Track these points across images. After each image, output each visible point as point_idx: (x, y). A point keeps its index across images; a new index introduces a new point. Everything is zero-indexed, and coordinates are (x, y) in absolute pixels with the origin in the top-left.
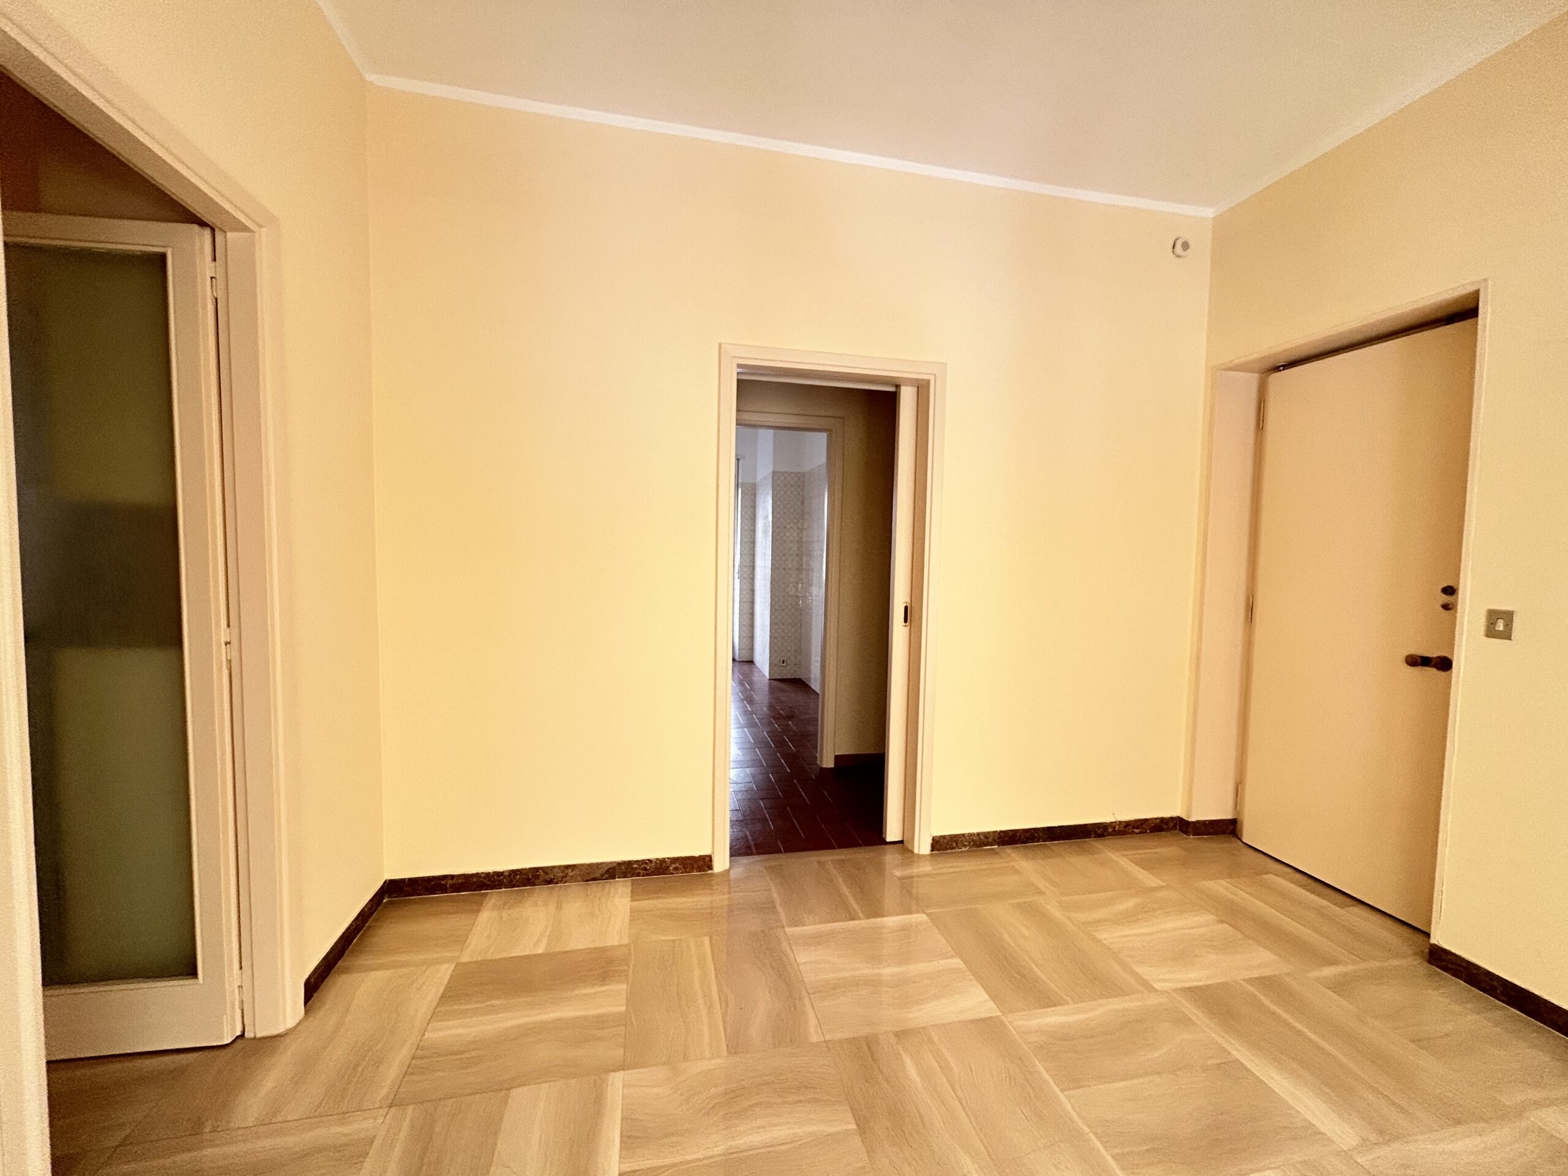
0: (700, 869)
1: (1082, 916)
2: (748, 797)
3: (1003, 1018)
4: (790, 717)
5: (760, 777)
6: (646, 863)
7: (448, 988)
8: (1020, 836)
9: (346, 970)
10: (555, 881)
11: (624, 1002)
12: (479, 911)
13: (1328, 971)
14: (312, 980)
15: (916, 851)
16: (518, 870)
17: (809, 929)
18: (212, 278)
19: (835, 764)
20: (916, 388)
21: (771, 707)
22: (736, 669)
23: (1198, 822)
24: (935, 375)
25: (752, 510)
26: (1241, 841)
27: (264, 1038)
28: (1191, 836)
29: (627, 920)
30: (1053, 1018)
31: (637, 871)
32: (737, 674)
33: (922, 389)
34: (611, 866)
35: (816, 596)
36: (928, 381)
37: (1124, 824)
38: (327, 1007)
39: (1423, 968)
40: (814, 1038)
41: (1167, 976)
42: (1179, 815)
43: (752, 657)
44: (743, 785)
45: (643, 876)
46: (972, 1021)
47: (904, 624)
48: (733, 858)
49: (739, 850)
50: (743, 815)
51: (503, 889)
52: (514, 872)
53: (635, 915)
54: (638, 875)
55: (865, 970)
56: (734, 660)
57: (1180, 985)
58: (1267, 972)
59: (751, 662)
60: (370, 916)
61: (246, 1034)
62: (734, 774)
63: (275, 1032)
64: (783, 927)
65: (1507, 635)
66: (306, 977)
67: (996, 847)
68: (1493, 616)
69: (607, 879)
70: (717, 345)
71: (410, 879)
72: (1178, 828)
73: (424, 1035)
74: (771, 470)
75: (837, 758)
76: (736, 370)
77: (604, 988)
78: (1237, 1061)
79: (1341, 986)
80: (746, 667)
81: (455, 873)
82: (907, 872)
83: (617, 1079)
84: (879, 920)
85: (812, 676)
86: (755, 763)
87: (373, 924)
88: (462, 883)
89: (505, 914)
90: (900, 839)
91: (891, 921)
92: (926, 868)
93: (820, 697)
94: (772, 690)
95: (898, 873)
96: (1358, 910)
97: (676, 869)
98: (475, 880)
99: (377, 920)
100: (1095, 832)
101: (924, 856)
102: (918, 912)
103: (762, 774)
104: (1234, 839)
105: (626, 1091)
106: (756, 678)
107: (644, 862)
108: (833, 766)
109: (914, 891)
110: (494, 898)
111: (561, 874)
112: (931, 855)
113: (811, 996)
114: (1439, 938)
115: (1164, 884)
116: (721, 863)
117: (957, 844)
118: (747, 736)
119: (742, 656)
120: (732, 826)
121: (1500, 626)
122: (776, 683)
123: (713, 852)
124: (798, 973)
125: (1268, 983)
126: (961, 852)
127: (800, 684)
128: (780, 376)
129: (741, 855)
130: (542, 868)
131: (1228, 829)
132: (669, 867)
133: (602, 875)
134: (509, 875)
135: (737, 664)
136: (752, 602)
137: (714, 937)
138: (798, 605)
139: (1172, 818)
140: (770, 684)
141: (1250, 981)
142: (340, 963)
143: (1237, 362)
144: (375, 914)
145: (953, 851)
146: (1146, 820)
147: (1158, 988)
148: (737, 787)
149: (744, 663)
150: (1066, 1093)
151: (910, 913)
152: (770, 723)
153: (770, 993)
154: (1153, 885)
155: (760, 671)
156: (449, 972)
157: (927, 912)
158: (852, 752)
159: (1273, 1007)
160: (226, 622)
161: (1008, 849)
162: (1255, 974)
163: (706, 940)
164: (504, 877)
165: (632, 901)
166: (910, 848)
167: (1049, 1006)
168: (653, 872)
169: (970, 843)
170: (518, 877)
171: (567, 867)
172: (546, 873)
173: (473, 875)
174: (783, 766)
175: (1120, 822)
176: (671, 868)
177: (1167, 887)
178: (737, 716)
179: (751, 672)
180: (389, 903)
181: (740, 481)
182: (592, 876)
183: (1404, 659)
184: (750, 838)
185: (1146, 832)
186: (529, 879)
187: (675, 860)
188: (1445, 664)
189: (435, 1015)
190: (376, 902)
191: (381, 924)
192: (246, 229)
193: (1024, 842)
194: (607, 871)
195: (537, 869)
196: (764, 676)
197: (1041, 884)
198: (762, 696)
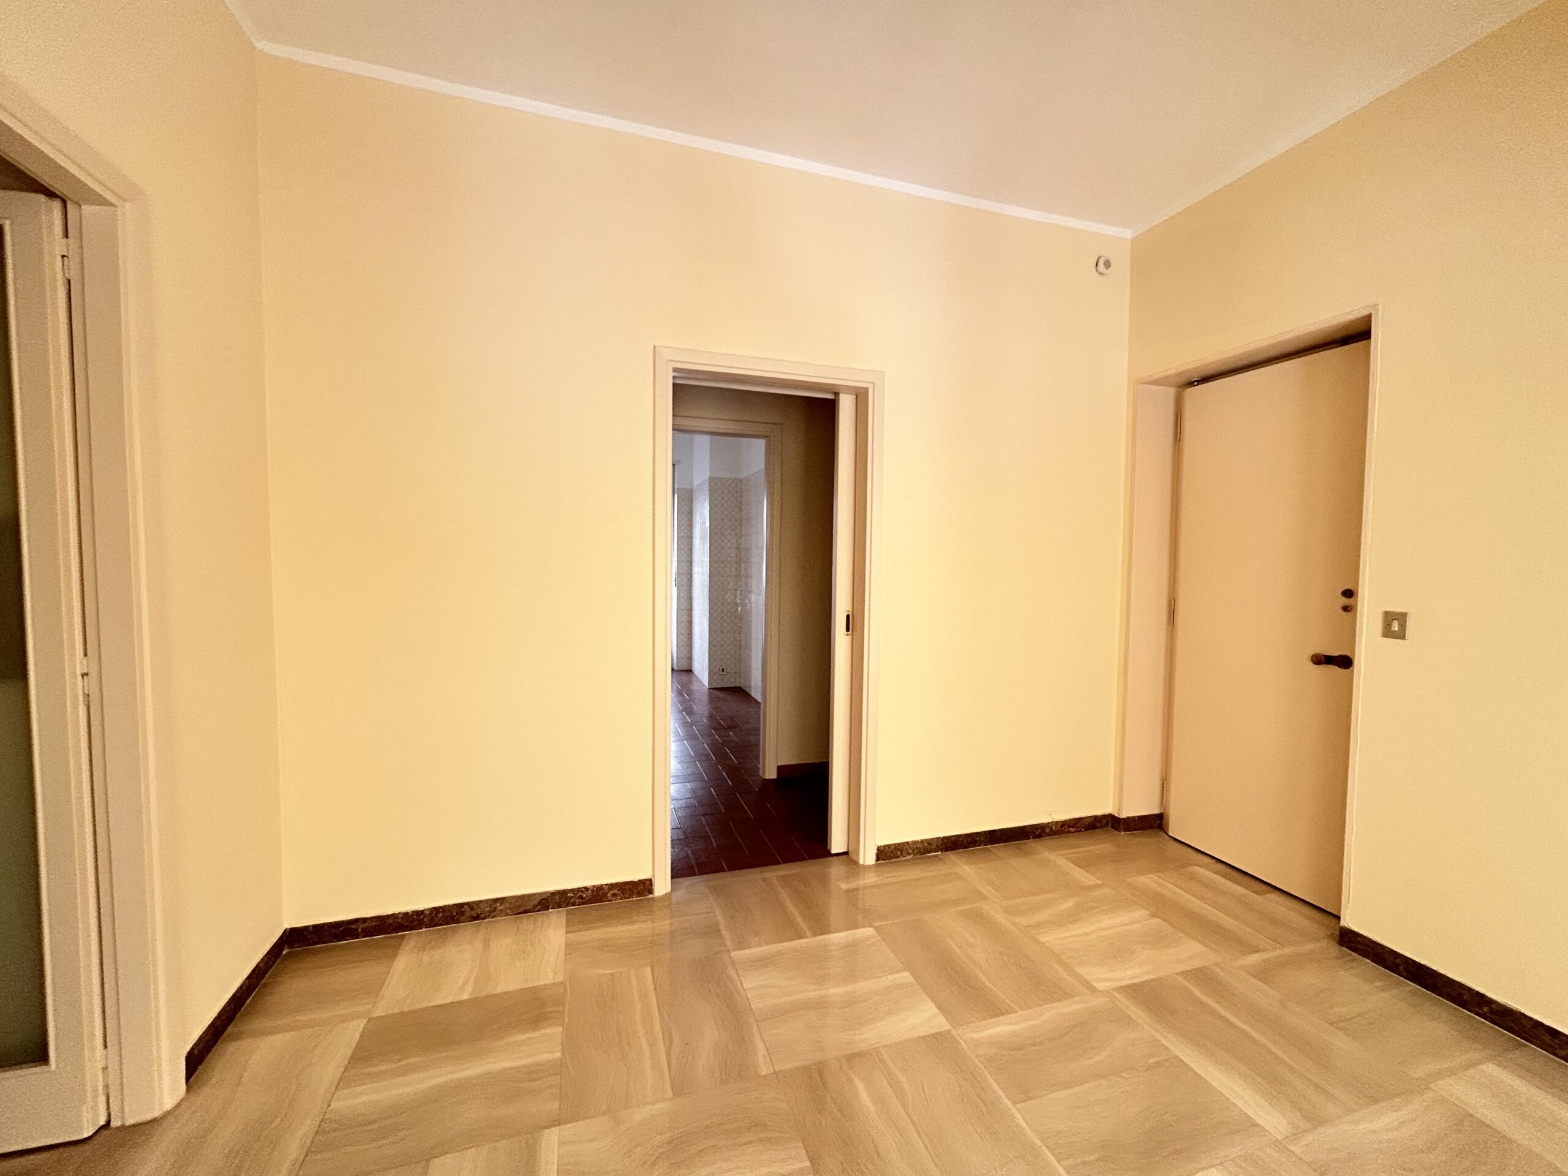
0: (639, 894)
1: (1023, 921)
2: (689, 814)
3: (954, 1032)
4: (730, 728)
5: (701, 792)
6: (582, 892)
7: (359, 1047)
8: (963, 840)
9: (236, 1037)
10: (482, 916)
11: (559, 1048)
12: (395, 955)
13: (1253, 959)
14: (196, 1051)
15: (861, 862)
16: (441, 907)
17: (755, 951)
18: (63, 256)
19: (778, 776)
20: (855, 396)
21: (711, 717)
22: (674, 679)
23: (1128, 818)
24: (873, 383)
25: (690, 515)
26: (1167, 834)
27: (134, 1126)
28: (1122, 833)
29: (562, 955)
30: (1002, 1028)
31: (572, 900)
32: (676, 684)
33: (861, 396)
34: (544, 896)
35: (755, 603)
36: (867, 389)
37: (1060, 824)
38: (214, 1081)
39: (1334, 949)
40: (764, 1069)
41: (1109, 975)
42: (1111, 812)
43: (691, 667)
44: (684, 801)
45: (579, 905)
46: (923, 1038)
47: (846, 633)
48: (674, 880)
49: (679, 871)
50: (684, 832)
51: (424, 929)
52: (436, 910)
53: (571, 948)
54: (574, 904)
55: (812, 992)
56: (672, 669)
57: (1120, 984)
58: (1198, 963)
59: (690, 671)
60: (266, 972)
61: (112, 1124)
62: (673, 789)
63: (149, 1116)
64: (729, 951)
65: (1401, 635)
66: (188, 1048)
67: (940, 853)
68: (1389, 618)
69: (539, 911)
70: (652, 348)
71: (314, 926)
72: (1110, 826)
73: (329, 1105)
74: (709, 476)
75: (780, 769)
76: (671, 374)
77: (535, 1034)
78: (1176, 1058)
79: (1263, 973)
80: (685, 677)
81: (368, 916)
82: (852, 885)
83: (552, 1138)
84: (827, 936)
85: (753, 684)
86: (695, 777)
87: (270, 980)
88: (376, 926)
89: (426, 958)
90: (845, 850)
91: (838, 937)
92: (870, 878)
93: (762, 706)
94: (712, 699)
95: (844, 886)
96: (1275, 896)
97: (614, 895)
98: (391, 921)
99: (275, 975)
100: (1034, 832)
101: (870, 867)
102: (864, 926)
103: (703, 788)
104: (1161, 833)
105: (561, 1150)
106: (695, 687)
107: (579, 890)
108: (774, 776)
109: (860, 903)
110: (413, 939)
111: (488, 909)
112: (876, 865)
113: (759, 1023)
114: (1349, 921)
115: (1099, 882)
116: (662, 886)
117: (901, 854)
118: (688, 749)
119: (679, 664)
120: (673, 847)
121: (1395, 627)
122: (718, 693)
123: (653, 875)
124: (745, 1000)
125: (1201, 976)
126: (905, 861)
127: (740, 693)
128: (716, 381)
129: (682, 876)
130: (468, 904)
131: (1155, 823)
132: (607, 893)
133: (534, 907)
134: (431, 913)
135: (675, 674)
136: (690, 610)
137: (656, 968)
138: (736, 611)
139: (1104, 816)
140: (710, 694)
141: (1183, 974)
142: (230, 1029)
143: (1156, 377)
144: (272, 969)
145: (897, 859)
146: (1081, 819)
147: (1100, 989)
148: (677, 804)
149: (683, 672)
150: (1018, 1106)
151: (856, 927)
152: (710, 735)
153: (716, 1024)
154: (1090, 883)
155: (699, 681)
156: (361, 1029)
157: (874, 925)
158: (794, 761)
159: (1205, 998)
160: (82, 651)
161: (952, 856)
162: (1187, 967)
163: (648, 970)
164: (425, 916)
165: (567, 932)
166: (855, 858)
167: (997, 1015)
168: (589, 900)
169: (914, 850)
170: (440, 915)
171: (496, 900)
172: (472, 909)
173: (388, 916)
174: (725, 779)
175: (1057, 822)
176: (609, 895)
177: (1103, 885)
178: (676, 728)
179: (690, 682)
180: (288, 954)
181: (676, 487)
182: (522, 909)
183: (1310, 658)
184: (691, 856)
185: (1081, 831)
186: (452, 917)
187: (612, 886)
188: (1345, 662)
189: (344, 1081)
190: (274, 953)
191: (280, 979)
192: (105, 202)
193: (966, 847)
194: (540, 902)
195: (461, 905)
196: (703, 685)
197: (984, 889)
198: (702, 708)
